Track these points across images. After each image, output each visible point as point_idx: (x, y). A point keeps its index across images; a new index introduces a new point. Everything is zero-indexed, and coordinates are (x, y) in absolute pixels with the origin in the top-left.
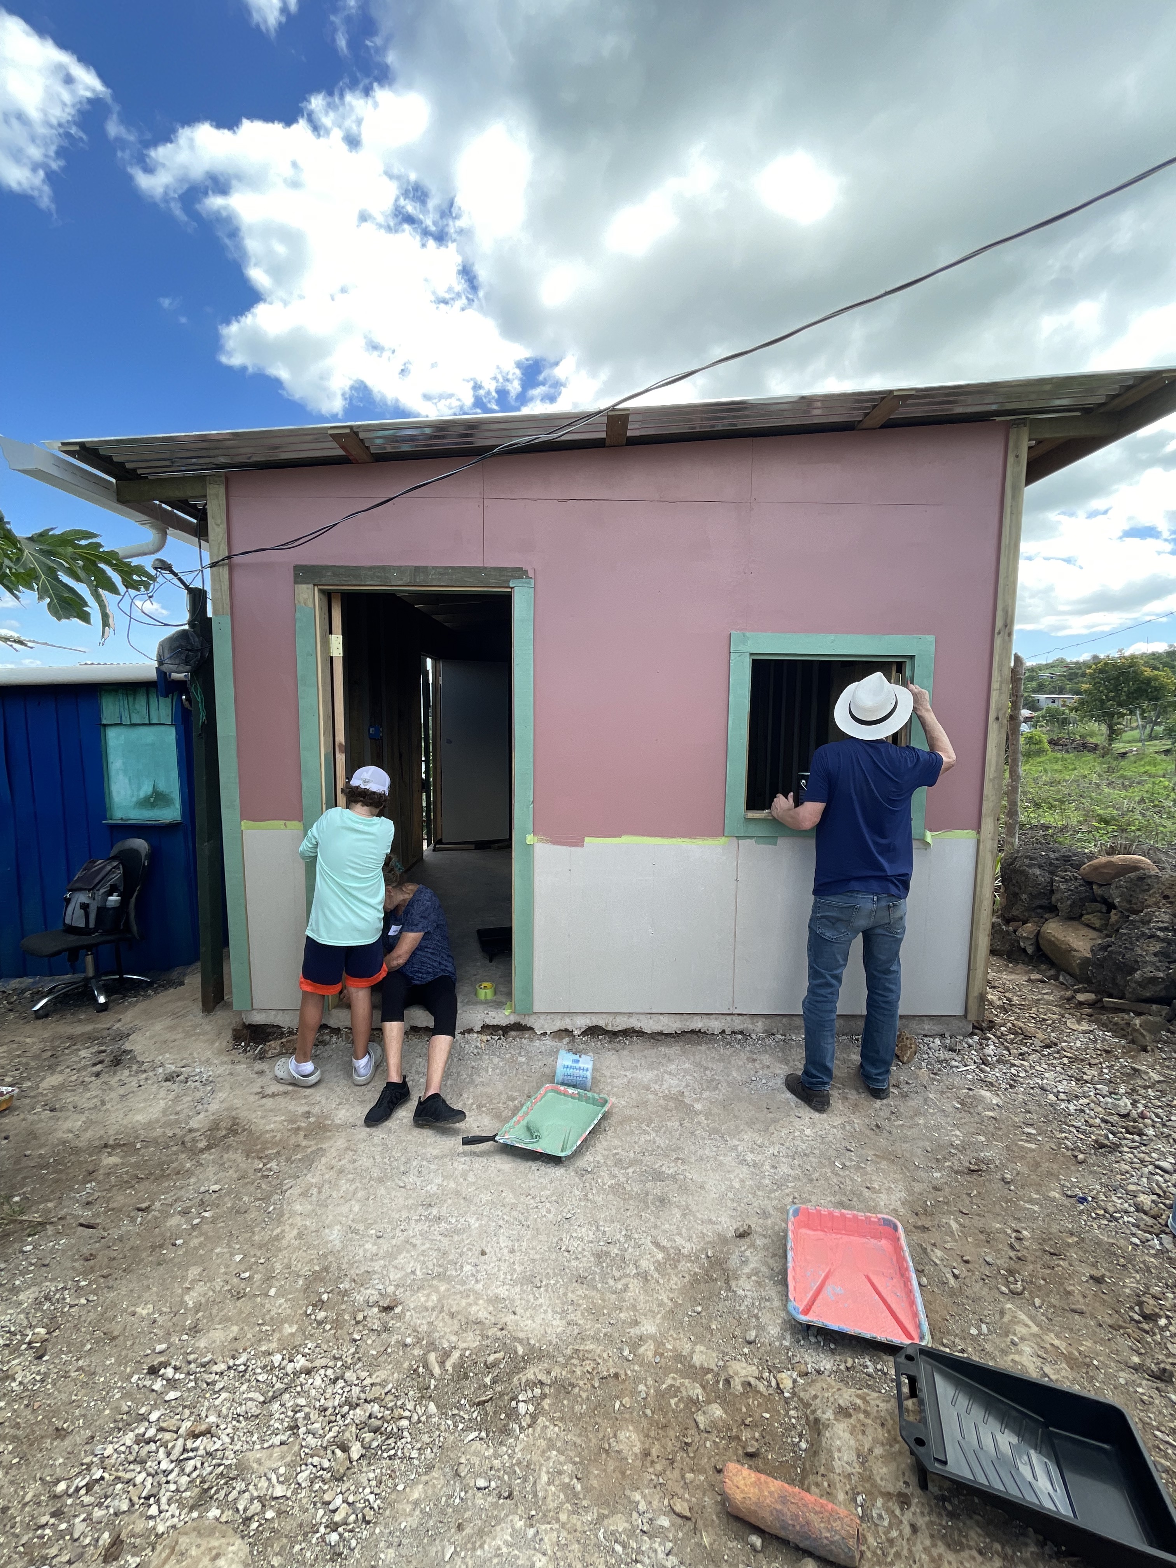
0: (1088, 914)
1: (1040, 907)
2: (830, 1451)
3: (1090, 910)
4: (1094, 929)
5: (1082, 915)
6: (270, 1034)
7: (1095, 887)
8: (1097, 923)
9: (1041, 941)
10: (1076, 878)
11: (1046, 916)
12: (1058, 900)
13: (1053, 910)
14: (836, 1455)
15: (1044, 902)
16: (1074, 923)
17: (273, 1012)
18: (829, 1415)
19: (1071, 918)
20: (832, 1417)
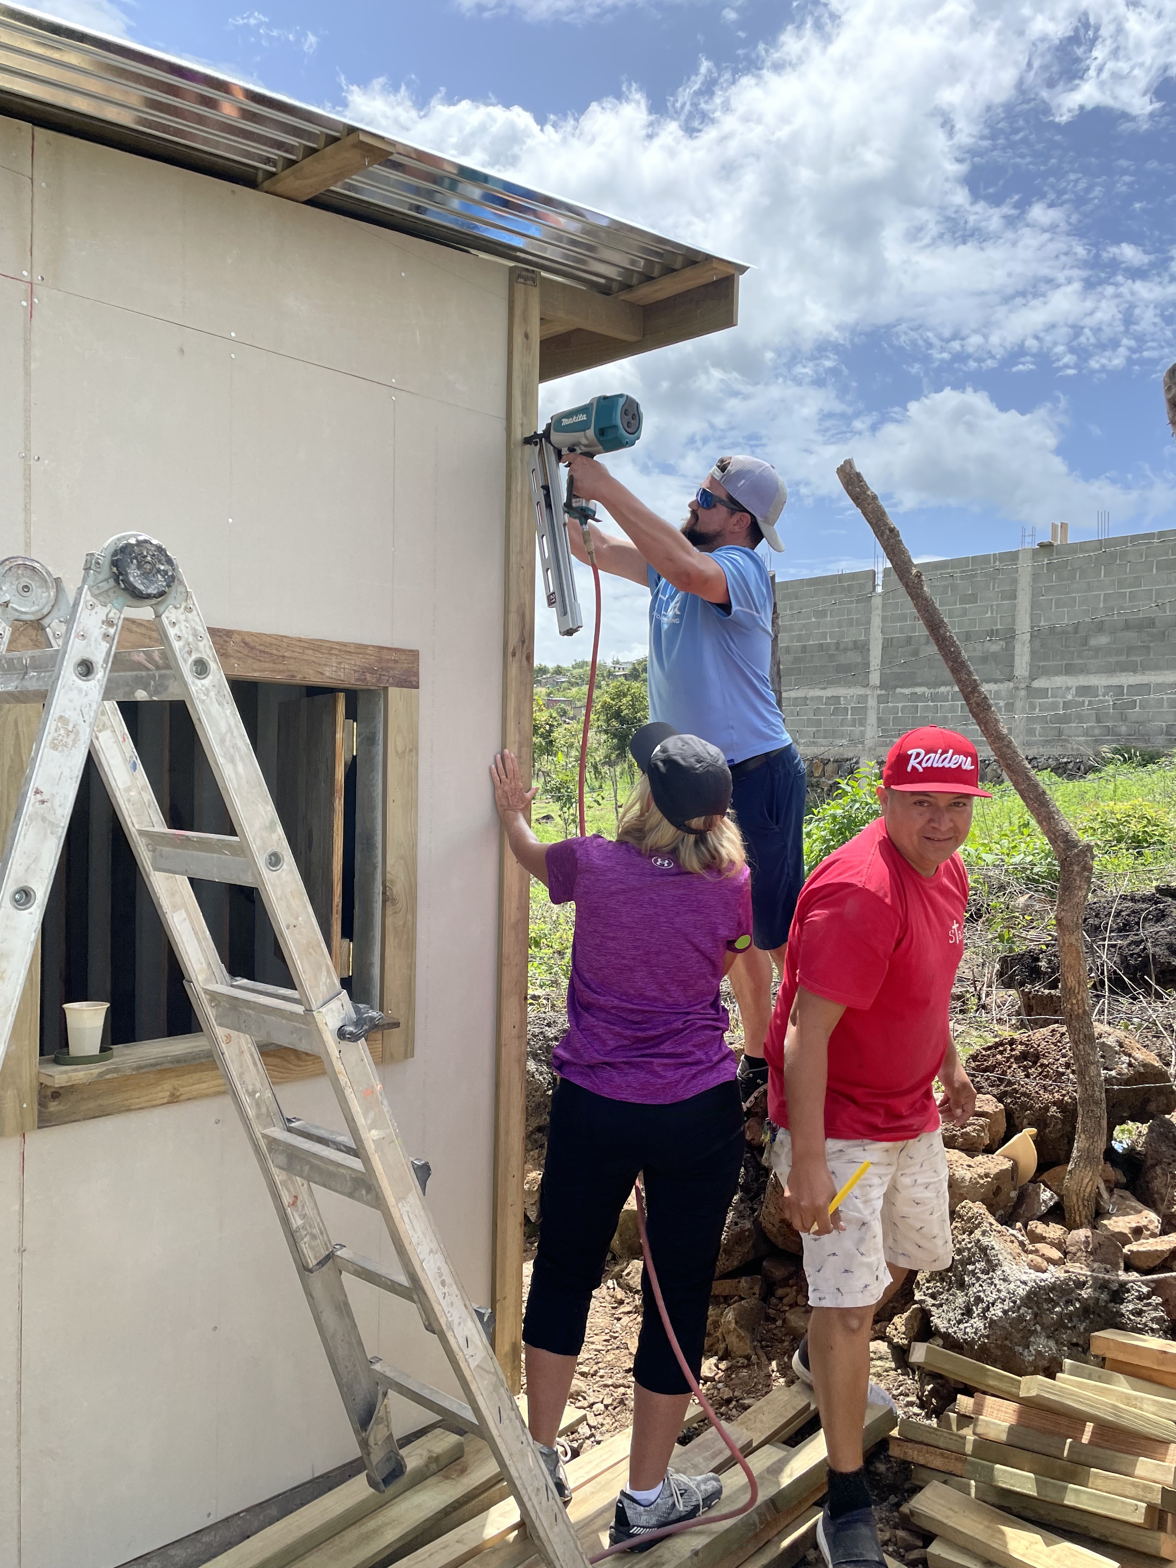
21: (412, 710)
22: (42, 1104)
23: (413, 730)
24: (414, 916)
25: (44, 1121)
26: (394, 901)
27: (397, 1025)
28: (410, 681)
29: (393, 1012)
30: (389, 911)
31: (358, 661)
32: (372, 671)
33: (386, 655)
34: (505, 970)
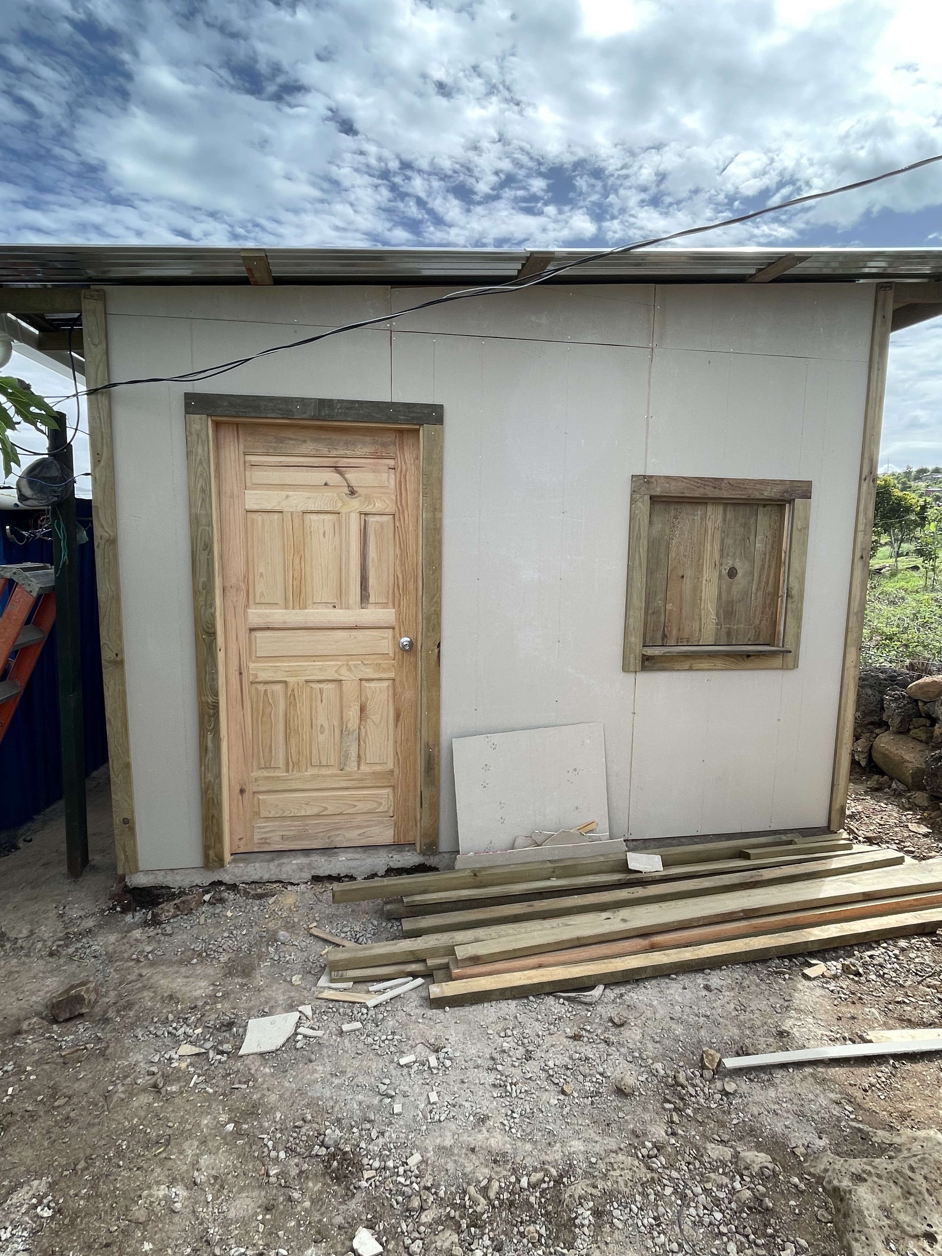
0: (915, 728)
1: (872, 723)
2: (860, 1212)
3: (916, 726)
4: (921, 741)
5: (909, 730)
6: (158, 896)
7: (920, 704)
8: (924, 737)
9: (874, 755)
10: (904, 696)
11: (877, 731)
12: (889, 717)
13: (884, 725)
14: (866, 1213)
15: (875, 718)
16: (903, 736)
17: (163, 873)
18: (846, 1183)
19: (899, 733)
20: (850, 1184)
21: (807, 509)
22: (643, 662)
23: (807, 519)
24: (802, 604)
25: (644, 668)
26: (792, 597)
27: (790, 652)
28: (807, 495)
29: (788, 647)
30: (790, 601)
31: (780, 488)
32: (787, 492)
33: (795, 484)
34: (849, 634)
